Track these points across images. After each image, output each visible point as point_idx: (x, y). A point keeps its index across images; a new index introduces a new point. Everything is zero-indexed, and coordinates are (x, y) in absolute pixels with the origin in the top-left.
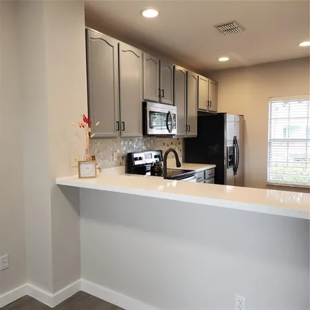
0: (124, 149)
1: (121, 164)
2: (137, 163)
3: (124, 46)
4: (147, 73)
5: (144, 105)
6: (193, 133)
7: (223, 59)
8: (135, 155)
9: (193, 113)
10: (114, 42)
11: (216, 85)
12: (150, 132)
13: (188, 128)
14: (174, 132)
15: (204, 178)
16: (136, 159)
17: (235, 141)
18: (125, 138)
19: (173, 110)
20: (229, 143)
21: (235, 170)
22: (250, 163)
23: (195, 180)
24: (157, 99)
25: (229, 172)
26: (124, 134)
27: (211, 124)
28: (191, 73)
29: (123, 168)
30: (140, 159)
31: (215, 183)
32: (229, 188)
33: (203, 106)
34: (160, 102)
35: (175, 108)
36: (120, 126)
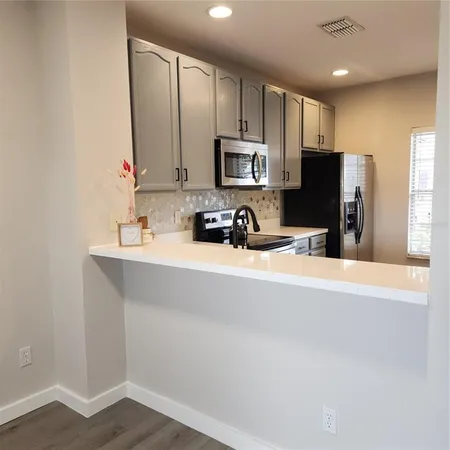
0: (192, 208)
1: (186, 228)
2: (209, 226)
3: (186, 61)
4: (222, 98)
5: (217, 143)
6: (296, 182)
7: (340, 73)
8: (206, 216)
9: (295, 153)
10: (171, 55)
11: (332, 112)
12: (226, 182)
13: (286, 176)
14: (264, 181)
15: (308, 249)
16: (208, 221)
17: (358, 194)
18: (192, 192)
19: (262, 150)
20: (347, 196)
21: (358, 236)
22: (382, 227)
23: (293, 251)
24: (237, 135)
25: (348, 239)
26: (188, 185)
27: (322, 168)
28: (291, 95)
29: (190, 233)
30: (214, 220)
31: (328, 256)
32: (347, 263)
33: (311, 143)
34: (242, 139)
35: (265, 146)
36: (181, 175)
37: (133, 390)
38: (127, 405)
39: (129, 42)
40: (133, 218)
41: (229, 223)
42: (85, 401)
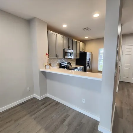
0: (59, 62)
1: (58, 66)
2: (62, 65)
3: (58, 35)
4: (65, 41)
5: (64, 50)
6: (78, 57)
7: (87, 37)
8: (62, 63)
9: (78, 52)
10: (55, 34)
11: (85, 44)
12: (66, 57)
13: (77, 56)
14: (73, 57)
15: (80, 70)
16: (62, 64)
17: (89, 60)
18: (59, 59)
19: (72, 51)
20: (88, 60)
21: (89, 67)
22: (94, 66)
23: (78, 70)
24: (68, 49)
25: (88, 68)
26: (58, 58)
27: (83, 55)
28: (78, 41)
29: (59, 67)
30: (63, 64)
31: (84, 71)
32: (87, 72)
33: (81, 50)
34: (69, 49)
35: (73, 51)
36: (57, 56)
37: (48, 95)
38: (47, 98)
39: (48, 31)
40: (48, 64)
41: (66, 65)
42: (40, 97)
